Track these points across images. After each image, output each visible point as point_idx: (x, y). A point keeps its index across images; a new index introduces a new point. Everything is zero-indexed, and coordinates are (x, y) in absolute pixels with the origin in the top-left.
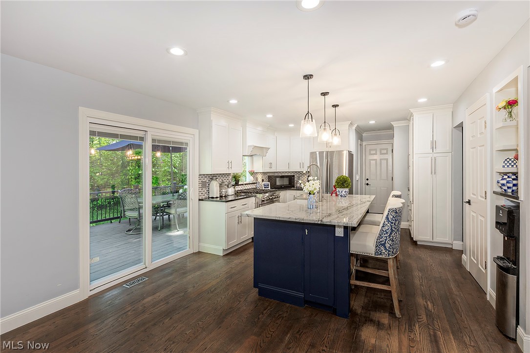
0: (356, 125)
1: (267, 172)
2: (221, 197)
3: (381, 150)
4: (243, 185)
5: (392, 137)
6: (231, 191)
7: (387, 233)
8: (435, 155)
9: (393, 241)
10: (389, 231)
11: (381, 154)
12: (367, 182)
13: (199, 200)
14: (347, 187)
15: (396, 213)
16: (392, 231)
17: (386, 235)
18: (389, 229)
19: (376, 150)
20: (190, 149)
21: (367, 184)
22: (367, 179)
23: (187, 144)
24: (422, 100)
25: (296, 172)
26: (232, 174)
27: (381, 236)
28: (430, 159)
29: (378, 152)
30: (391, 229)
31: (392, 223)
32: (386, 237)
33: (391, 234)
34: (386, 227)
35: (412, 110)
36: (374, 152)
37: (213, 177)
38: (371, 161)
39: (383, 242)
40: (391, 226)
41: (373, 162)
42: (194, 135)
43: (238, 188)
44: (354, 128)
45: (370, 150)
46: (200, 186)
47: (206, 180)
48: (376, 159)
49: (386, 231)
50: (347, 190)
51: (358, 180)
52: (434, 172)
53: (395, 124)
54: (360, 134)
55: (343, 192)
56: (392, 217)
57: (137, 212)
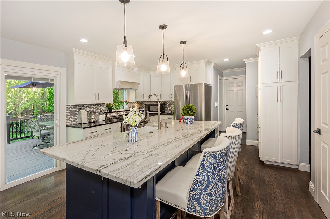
0: (213, 64)
1: (144, 102)
2: (90, 122)
3: (237, 83)
4: (115, 112)
5: (245, 73)
6: (102, 118)
7: (202, 185)
8: (281, 84)
9: (211, 195)
10: (205, 183)
11: (238, 86)
12: (226, 107)
13: (67, 126)
14: (192, 115)
15: (215, 158)
16: (209, 182)
17: (201, 188)
18: (204, 180)
19: (233, 83)
20: (57, 84)
21: (227, 109)
22: (227, 106)
23: (53, 80)
24: (268, 32)
25: (165, 101)
26: (106, 104)
27: (194, 187)
28: (276, 88)
29: (235, 85)
30: (208, 180)
31: (210, 172)
32: (201, 190)
33: (207, 186)
34: (201, 177)
35: (259, 45)
36: (232, 85)
37: (82, 107)
38: (230, 92)
39: (197, 197)
40: (208, 176)
41: (231, 93)
42: (61, 72)
43: (109, 115)
44: (212, 65)
45: (230, 83)
46: (68, 115)
47: (75, 109)
48: (234, 90)
49: (200, 182)
50: (193, 117)
51: (217, 107)
52: (280, 99)
53: (246, 61)
54: (219, 71)
55: (189, 120)
56: (208, 164)
57: (39, 132)
